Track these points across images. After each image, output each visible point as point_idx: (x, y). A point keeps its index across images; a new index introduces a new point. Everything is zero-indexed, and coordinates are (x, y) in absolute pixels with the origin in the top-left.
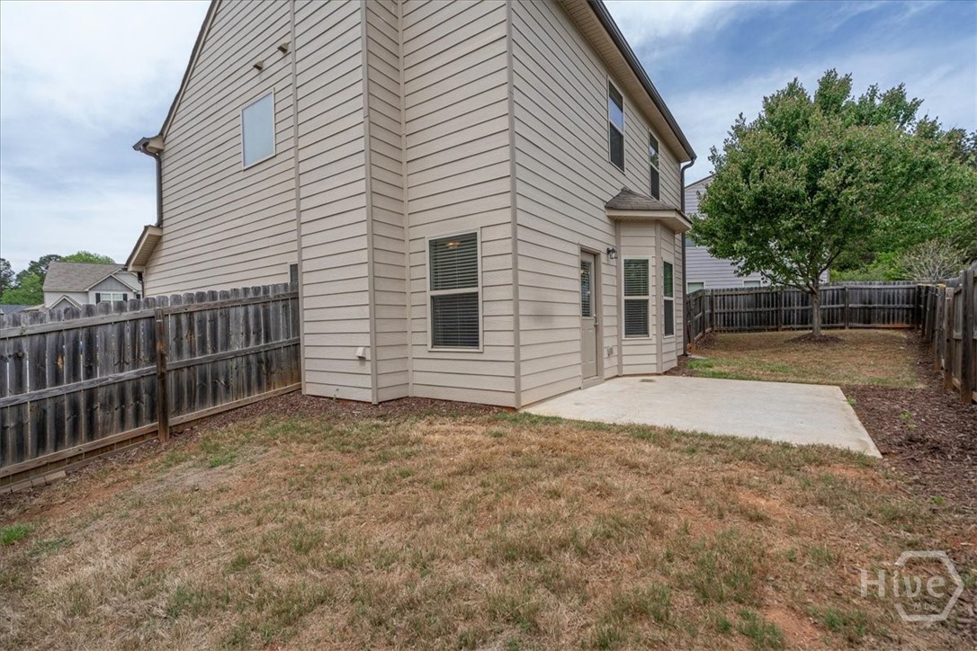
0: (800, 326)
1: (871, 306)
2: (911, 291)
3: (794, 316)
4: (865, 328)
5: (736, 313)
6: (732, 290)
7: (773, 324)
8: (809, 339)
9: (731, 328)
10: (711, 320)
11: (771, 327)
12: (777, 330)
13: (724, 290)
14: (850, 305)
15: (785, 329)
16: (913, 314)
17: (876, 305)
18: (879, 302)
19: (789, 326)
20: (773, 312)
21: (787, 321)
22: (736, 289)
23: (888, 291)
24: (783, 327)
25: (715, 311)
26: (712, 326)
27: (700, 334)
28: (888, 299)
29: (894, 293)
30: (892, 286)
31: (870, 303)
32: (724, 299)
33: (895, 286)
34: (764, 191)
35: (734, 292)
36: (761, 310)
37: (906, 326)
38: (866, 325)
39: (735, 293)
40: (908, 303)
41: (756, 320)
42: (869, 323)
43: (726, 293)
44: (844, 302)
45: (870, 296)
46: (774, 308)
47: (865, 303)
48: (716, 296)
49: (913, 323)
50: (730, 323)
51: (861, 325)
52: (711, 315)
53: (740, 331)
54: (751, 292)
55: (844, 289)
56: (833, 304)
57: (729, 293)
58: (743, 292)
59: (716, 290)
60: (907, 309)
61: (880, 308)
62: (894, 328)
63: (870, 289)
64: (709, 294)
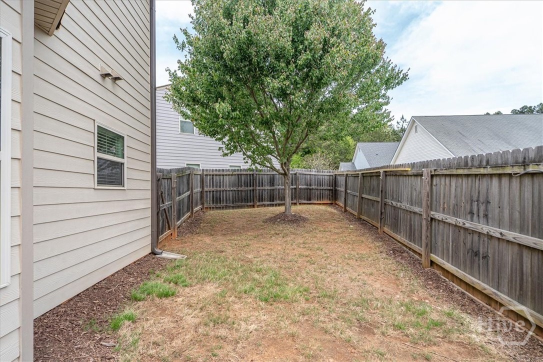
0: (269, 203)
1: (311, 187)
2: (331, 178)
3: (265, 194)
4: (308, 204)
5: (223, 191)
6: (219, 170)
7: (250, 202)
9: (219, 205)
10: (202, 197)
11: (249, 204)
12: (253, 206)
13: (213, 170)
14: (300, 187)
15: (259, 206)
16: (332, 193)
17: (313, 187)
18: (315, 185)
19: (262, 203)
20: (250, 190)
21: (261, 199)
22: (223, 170)
23: (319, 177)
24: (258, 203)
25: (206, 189)
26: (203, 204)
27: (189, 214)
28: (320, 182)
29: (323, 179)
30: (322, 174)
31: (310, 186)
32: (213, 178)
33: (324, 174)
35: (221, 173)
36: (241, 189)
37: (329, 202)
38: (308, 202)
39: (221, 174)
40: (330, 186)
41: (239, 198)
42: (310, 200)
43: (215, 173)
44: (296, 184)
45: (311, 180)
46: (251, 188)
47: (308, 185)
48: (206, 175)
49: (332, 200)
50: (218, 201)
51: (306, 202)
52: (202, 193)
53: (227, 207)
54: (234, 173)
55: (295, 174)
57: (218, 173)
58: (228, 173)
59: (207, 170)
60: (329, 190)
61: (315, 189)
62: (324, 204)
63: (310, 175)
64: (200, 173)
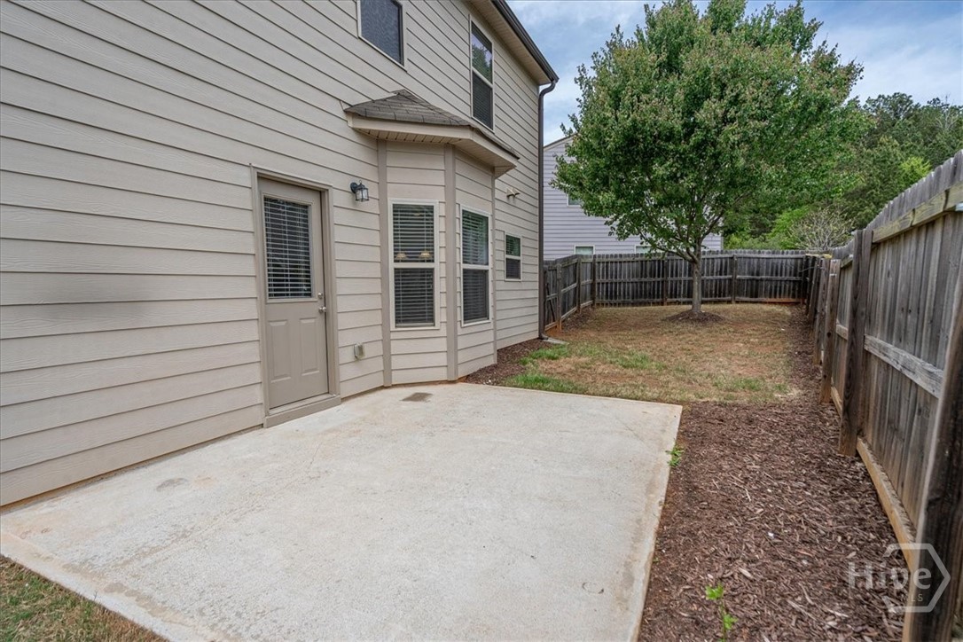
0: (686, 299)
1: (759, 277)
2: (799, 261)
3: (680, 288)
4: (751, 302)
5: (620, 283)
6: (616, 256)
7: (658, 298)
8: (687, 317)
9: (613, 301)
10: (592, 291)
11: (656, 300)
12: (662, 304)
13: (607, 256)
14: (738, 276)
15: (670, 303)
16: (799, 286)
17: (764, 277)
18: (767, 274)
19: (675, 300)
20: (659, 282)
21: (674, 294)
22: (621, 256)
23: (775, 261)
24: (669, 300)
25: (597, 280)
26: (593, 299)
27: (575, 309)
28: (776, 270)
29: (782, 264)
30: (780, 256)
31: (758, 275)
32: (607, 267)
33: (785, 256)
34: (634, 127)
35: (618, 259)
36: (646, 280)
37: (792, 300)
38: (753, 299)
39: (618, 261)
40: (795, 275)
41: (641, 292)
42: (756, 297)
43: (609, 259)
44: (731, 273)
45: (759, 266)
46: (660, 279)
47: (753, 275)
48: (599, 263)
49: (799, 297)
50: (613, 295)
51: (748, 299)
52: (592, 285)
53: (624, 304)
54: (636, 259)
55: (732, 258)
56: (721, 275)
57: (614, 260)
58: (628, 259)
59: (599, 256)
60: (794, 281)
61: (767, 280)
62: (780, 303)
63: (759, 258)
64: (591, 260)
